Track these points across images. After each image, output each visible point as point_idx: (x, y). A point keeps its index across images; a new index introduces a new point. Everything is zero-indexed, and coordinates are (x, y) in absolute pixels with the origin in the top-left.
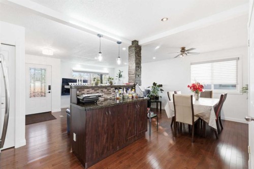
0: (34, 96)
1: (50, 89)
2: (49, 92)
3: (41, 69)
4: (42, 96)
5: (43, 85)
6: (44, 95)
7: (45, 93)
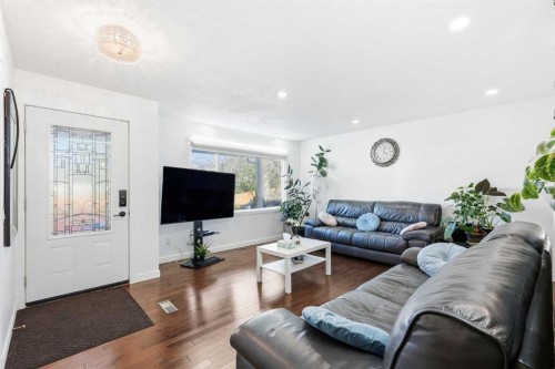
0: (69, 229)
1: (123, 202)
2: (122, 214)
3: (95, 134)
4: (96, 227)
5: (101, 188)
6: (103, 223)
7: (107, 218)
